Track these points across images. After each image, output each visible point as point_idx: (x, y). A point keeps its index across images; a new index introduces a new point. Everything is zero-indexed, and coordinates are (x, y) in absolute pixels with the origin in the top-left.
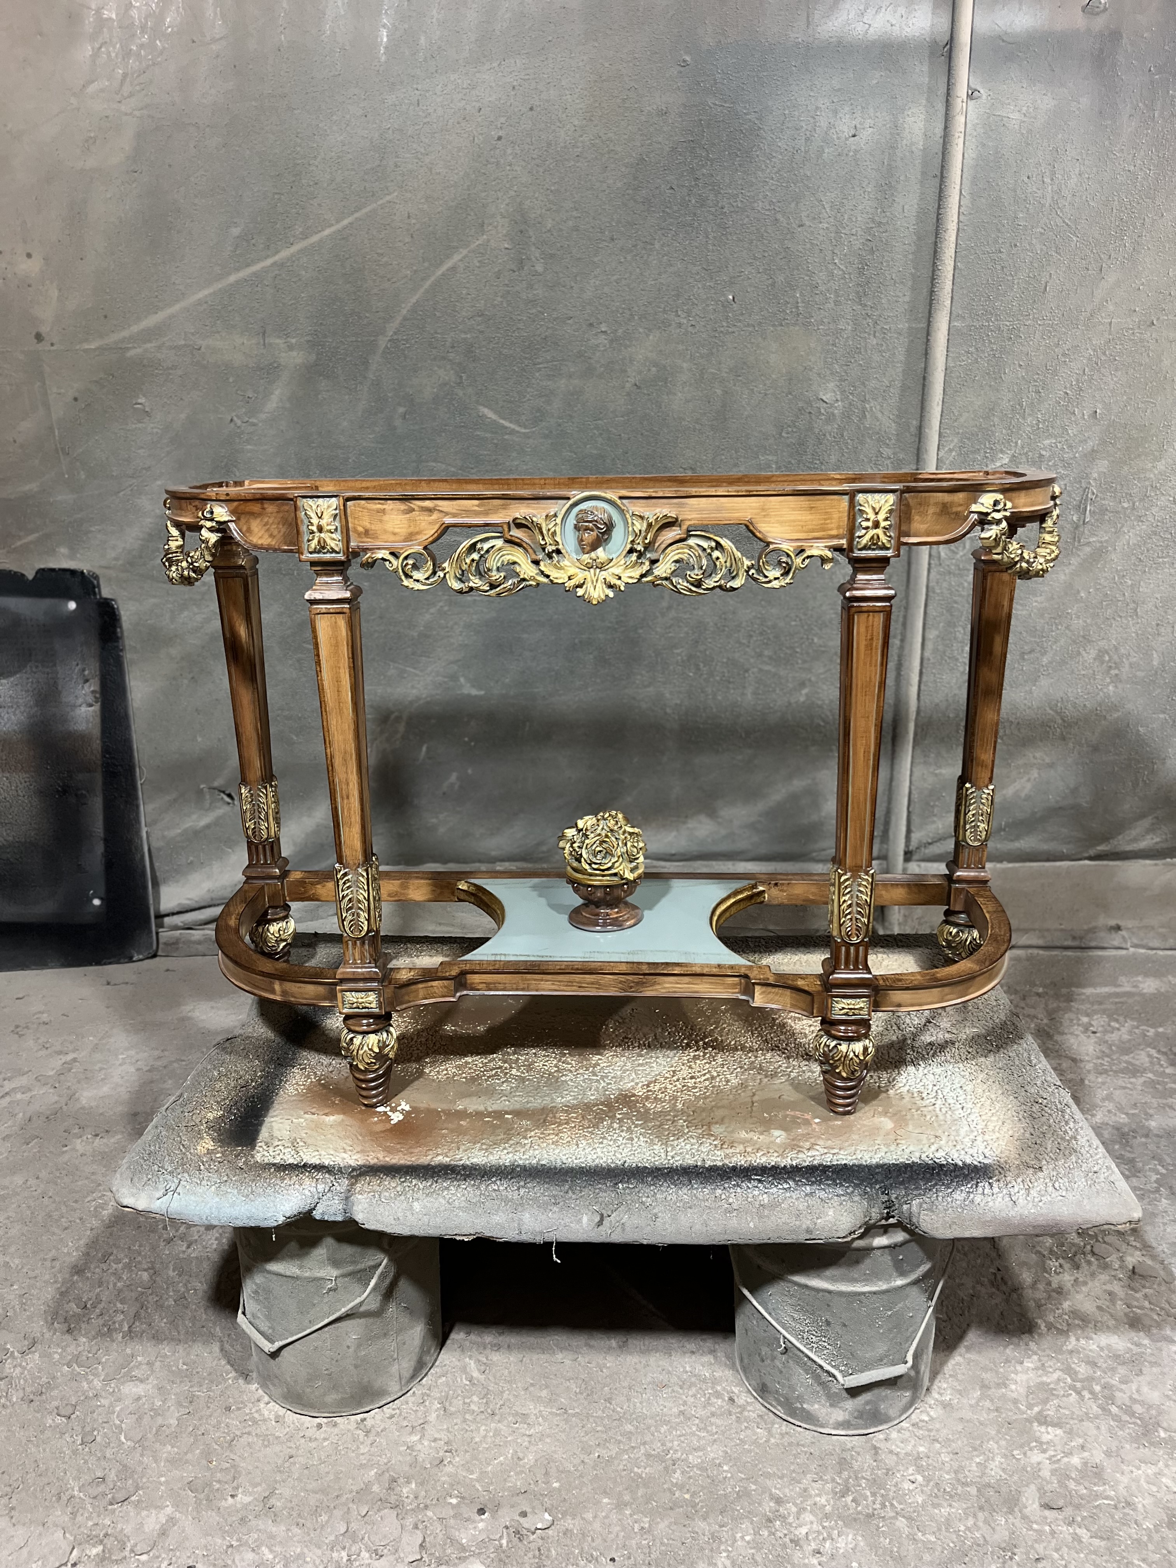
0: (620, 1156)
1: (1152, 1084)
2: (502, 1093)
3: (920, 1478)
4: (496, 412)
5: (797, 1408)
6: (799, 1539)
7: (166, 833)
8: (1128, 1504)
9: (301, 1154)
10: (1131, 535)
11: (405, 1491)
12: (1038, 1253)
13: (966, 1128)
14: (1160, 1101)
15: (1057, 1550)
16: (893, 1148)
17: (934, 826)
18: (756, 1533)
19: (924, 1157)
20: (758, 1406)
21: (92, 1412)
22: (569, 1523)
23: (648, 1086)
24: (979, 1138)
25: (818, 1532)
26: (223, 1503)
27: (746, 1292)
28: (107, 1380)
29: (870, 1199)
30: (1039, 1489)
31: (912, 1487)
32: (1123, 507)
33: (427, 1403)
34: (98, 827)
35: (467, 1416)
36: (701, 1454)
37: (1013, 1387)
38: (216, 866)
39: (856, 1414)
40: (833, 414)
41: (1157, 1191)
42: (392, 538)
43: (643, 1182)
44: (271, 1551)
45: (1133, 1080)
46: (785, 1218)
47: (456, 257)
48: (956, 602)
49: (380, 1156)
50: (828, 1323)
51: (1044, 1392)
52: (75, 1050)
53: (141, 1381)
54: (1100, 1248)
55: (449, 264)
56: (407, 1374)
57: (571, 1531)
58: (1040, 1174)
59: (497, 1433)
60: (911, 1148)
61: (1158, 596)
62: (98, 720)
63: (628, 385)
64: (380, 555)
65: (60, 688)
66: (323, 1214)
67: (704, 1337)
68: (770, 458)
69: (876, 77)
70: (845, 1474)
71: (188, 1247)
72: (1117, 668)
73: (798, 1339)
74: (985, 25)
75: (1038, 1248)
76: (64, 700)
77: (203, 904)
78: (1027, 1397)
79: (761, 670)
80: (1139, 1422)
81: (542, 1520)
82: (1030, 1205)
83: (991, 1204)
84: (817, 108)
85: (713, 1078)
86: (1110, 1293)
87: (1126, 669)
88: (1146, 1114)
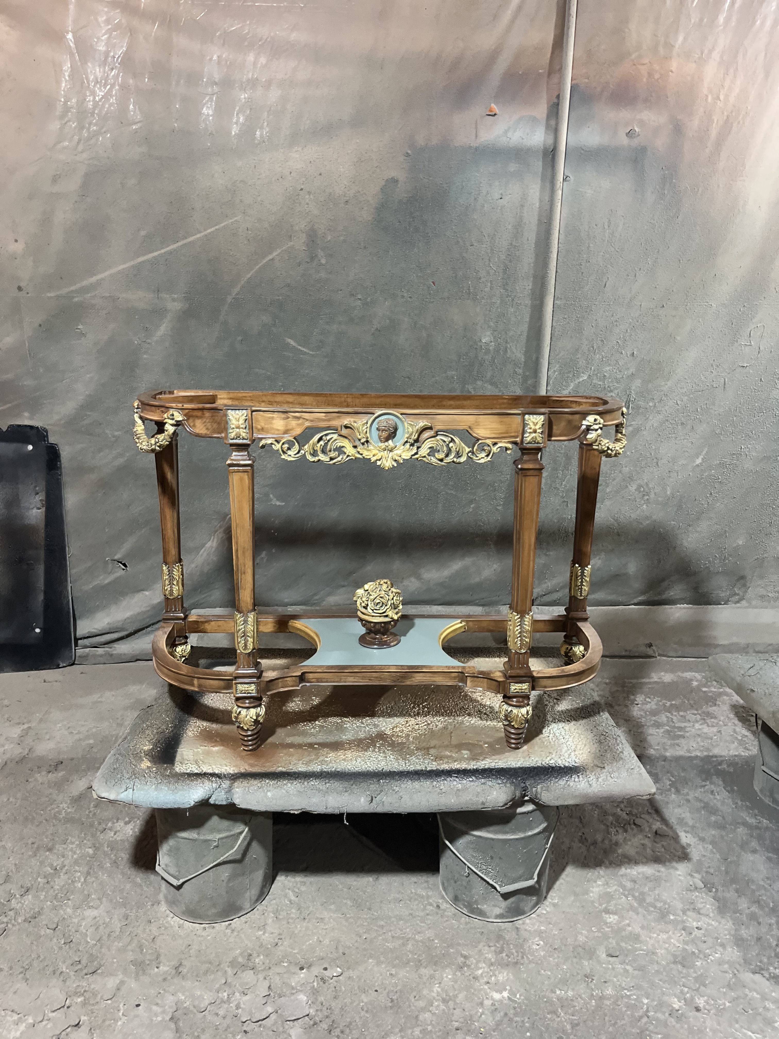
0: (380, 766)
1: (668, 732)
2: (312, 735)
3: (542, 943)
4: (295, 341)
5: (475, 908)
6: (477, 977)
7: (83, 587)
8: (653, 953)
9: (202, 767)
10: (654, 420)
11: (257, 960)
12: (604, 824)
13: (566, 748)
14: (672, 742)
15: (615, 977)
16: (527, 759)
17: (546, 585)
18: (454, 974)
19: (543, 763)
20: (453, 909)
21: (68, 926)
22: (351, 973)
23: (393, 729)
24: (573, 754)
25: (487, 972)
26: (152, 971)
27: (447, 842)
28: (76, 908)
29: (516, 786)
30: (606, 948)
31: (538, 947)
32: (650, 406)
33: (266, 914)
34: (41, 583)
35: (290, 921)
36: (422, 935)
37: (591, 895)
38: (113, 608)
39: (507, 910)
40: (489, 350)
41: (670, 790)
42: (277, 432)
43: (393, 779)
44: (183, 995)
45: (657, 730)
46: (470, 796)
47: (274, 254)
48: (558, 457)
49: (247, 768)
50: (492, 858)
51: (609, 897)
52: (29, 722)
53: (96, 909)
54: (638, 821)
55: (270, 257)
56: (254, 898)
57: (353, 977)
58: (603, 770)
59: (307, 928)
60: (537, 759)
61: (670, 455)
62: (43, 517)
63: (373, 329)
64: (269, 441)
65: (20, 498)
66: (215, 801)
67: (422, 874)
68: (454, 373)
69: (513, 167)
70: (501, 942)
71: (115, 834)
72: (648, 495)
73: (475, 868)
74: (572, 142)
75: (605, 822)
76: (22, 505)
77: (104, 632)
78: (599, 899)
79: (447, 493)
80: (659, 911)
81: (337, 972)
82: (599, 786)
83: (578, 786)
84: (481, 183)
85: (429, 724)
86: (643, 845)
87: (652, 495)
88: (664, 749)
